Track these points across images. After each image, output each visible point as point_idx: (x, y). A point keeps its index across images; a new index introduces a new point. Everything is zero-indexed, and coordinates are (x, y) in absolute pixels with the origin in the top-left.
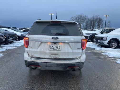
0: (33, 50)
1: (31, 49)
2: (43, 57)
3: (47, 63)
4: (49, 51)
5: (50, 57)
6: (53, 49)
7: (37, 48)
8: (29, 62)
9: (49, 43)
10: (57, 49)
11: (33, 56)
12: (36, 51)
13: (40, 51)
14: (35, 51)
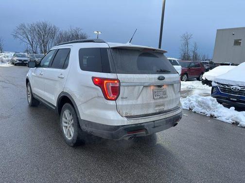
0: (130, 102)
1: (125, 102)
2: (146, 113)
3: (154, 121)
4: (154, 101)
5: (154, 112)
6: (158, 97)
7: (137, 98)
8: (127, 127)
9: (152, 88)
10: (164, 96)
11: (128, 115)
12: (135, 105)
13: (141, 103)
14: (134, 103)
